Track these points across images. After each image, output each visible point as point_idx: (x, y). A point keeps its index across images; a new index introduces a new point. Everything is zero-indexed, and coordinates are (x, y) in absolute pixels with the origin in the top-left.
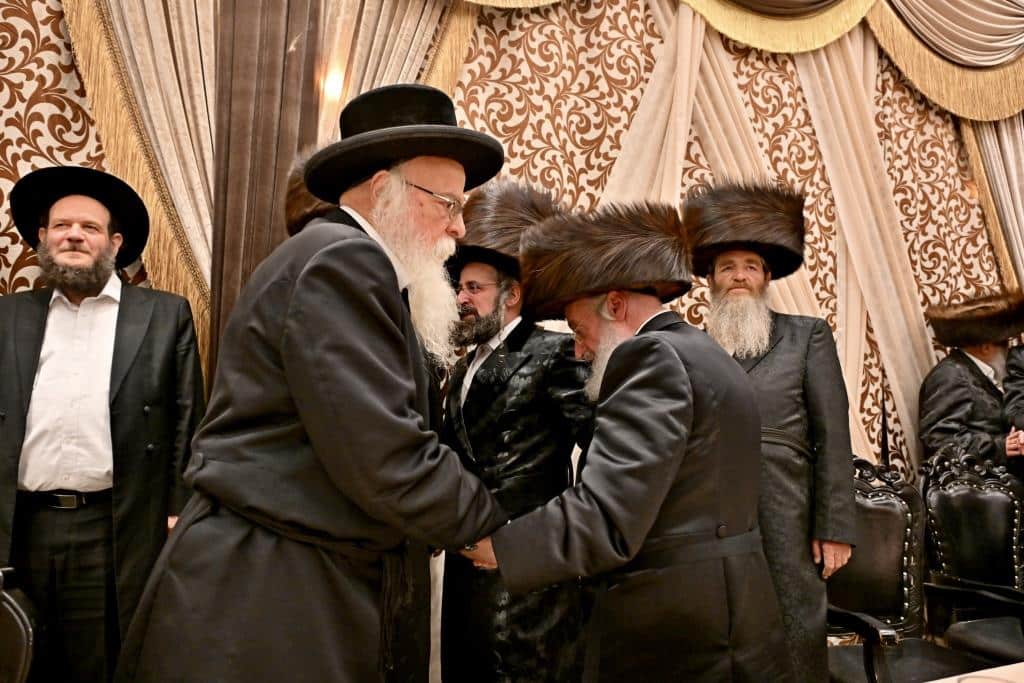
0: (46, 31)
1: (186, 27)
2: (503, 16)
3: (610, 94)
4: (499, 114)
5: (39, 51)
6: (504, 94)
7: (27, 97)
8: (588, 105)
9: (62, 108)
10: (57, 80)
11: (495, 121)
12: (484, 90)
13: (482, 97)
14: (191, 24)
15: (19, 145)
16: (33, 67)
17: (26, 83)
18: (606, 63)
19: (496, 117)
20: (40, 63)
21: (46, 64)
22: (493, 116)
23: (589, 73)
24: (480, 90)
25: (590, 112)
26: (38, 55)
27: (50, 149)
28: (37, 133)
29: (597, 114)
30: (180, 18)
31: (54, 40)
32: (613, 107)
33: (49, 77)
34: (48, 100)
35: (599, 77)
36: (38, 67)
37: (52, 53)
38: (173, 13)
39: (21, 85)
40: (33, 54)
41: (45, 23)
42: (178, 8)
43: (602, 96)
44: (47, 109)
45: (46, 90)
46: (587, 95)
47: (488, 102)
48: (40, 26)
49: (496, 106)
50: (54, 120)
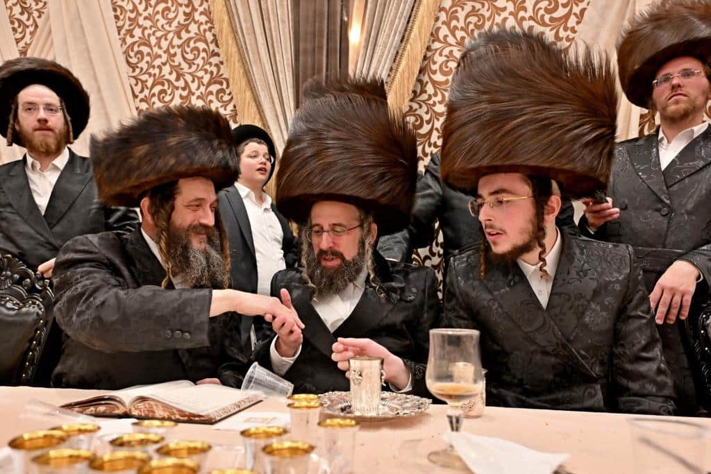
0: (212, 47)
4: (475, 24)
6: (479, 10)
11: (472, 31)
12: (463, 9)
13: (461, 14)
16: (207, 67)
17: (205, 76)
19: (473, 28)
22: (471, 27)
24: (459, 9)
26: (210, 61)
39: (202, 78)
40: (207, 60)
41: (212, 42)
47: (467, 16)
49: (473, 19)
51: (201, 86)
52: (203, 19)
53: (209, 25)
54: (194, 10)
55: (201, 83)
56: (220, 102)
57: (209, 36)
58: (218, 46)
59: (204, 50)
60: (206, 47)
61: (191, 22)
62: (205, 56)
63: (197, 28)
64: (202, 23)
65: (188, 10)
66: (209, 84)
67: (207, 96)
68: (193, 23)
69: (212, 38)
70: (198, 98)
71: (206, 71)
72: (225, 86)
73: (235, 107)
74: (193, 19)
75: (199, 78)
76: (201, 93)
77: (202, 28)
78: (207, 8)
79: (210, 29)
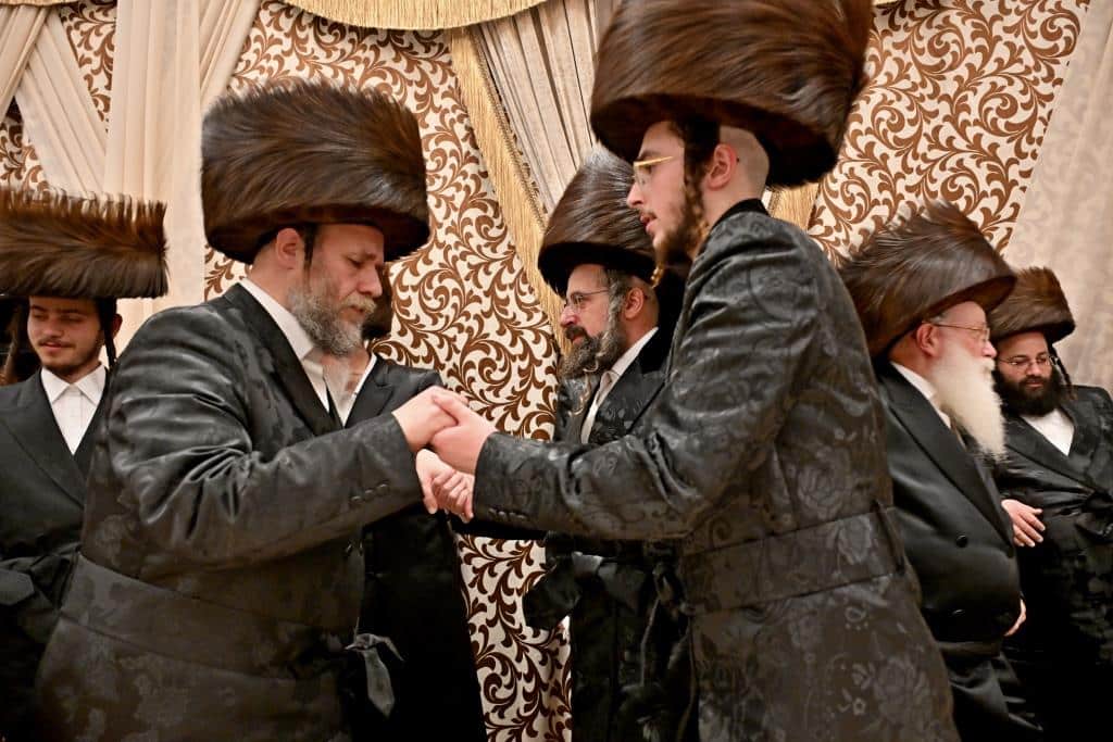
0: (466, 146)
1: (575, 111)
2: (884, 13)
3: (1037, 68)
5: (463, 164)
7: (458, 206)
8: (1011, 83)
9: (485, 210)
10: (478, 186)
14: (579, 108)
15: (456, 248)
16: (460, 179)
18: (1028, 32)
20: (465, 175)
21: (469, 174)
23: (1009, 44)
25: (1015, 90)
26: (464, 168)
27: (479, 247)
28: (469, 235)
29: (1024, 92)
30: (569, 106)
31: (473, 152)
32: (1041, 83)
33: (472, 184)
34: (474, 205)
35: (1022, 48)
36: (464, 179)
37: (473, 165)
38: (563, 103)
42: (567, 97)
43: (1028, 70)
44: (473, 214)
45: (472, 197)
46: (1008, 70)
48: (461, 142)
50: (480, 221)
51: (452, 211)
52: (448, 103)
53: (459, 112)
54: (432, 90)
55: (451, 207)
56: (483, 237)
57: (460, 130)
58: (476, 148)
59: (453, 153)
60: (456, 148)
61: (428, 109)
62: (456, 163)
63: (438, 120)
64: (446, 111)
65: (422, 91)
66: (464, 208)
67: (463, 227)
68: (431, 112)
69: (464, 133)
70: (448, 231)
71: (458, 187)
72: (490, 213)
73: (510, 246)
74: (432, 105)
75: (446, 198)
76: (453, 222)
77: (448, 118)
78: (453, 86)
79: (460, 119)
